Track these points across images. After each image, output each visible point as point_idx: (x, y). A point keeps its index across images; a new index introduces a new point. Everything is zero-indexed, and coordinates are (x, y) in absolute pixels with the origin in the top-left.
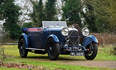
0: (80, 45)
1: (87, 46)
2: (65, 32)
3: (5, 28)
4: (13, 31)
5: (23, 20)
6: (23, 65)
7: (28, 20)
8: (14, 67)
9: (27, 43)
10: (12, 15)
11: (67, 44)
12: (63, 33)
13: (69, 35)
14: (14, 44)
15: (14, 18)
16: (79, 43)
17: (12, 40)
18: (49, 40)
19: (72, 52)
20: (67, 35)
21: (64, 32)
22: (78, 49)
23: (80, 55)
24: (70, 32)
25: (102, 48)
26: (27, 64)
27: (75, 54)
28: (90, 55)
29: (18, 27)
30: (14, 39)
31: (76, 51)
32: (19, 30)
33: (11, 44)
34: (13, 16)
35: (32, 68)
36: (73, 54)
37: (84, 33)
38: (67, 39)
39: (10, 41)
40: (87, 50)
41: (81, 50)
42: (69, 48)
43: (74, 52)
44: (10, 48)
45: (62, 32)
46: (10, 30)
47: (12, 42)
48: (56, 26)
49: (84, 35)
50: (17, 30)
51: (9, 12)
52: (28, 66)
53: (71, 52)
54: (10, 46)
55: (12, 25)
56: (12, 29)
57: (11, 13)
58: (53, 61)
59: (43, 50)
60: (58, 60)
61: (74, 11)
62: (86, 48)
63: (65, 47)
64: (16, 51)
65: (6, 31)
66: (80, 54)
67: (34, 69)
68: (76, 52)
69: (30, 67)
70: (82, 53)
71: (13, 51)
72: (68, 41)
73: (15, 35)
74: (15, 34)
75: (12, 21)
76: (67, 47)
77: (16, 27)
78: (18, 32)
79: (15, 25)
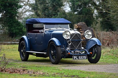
0: (83, 48)
1: (90, 49)
2: (67, 35)
3: (2, 24)
4: (12, 28)
5: (23, 12)
6: (24, 70)
7: (30, 12)
8: (16, 73)
9: (28, 46)
10: (10, 8)
11: (69, 47)
12: (65, 37)
13: (71, 38)
14: (13, 42)
15: (13, 13)
16: (81, 46)
17: (11, 38)
18: (50, 43)
19: (75, 55)
20: (69, 38)
21: (65, 35)
22: (80, 53)
23: (83, 59)
24: (72, 35)
25: (111, 49)
26: (28, 69)
27: (78, 58)
28: (93, 58)
29: (17, 23)
30: (12, 38)
31: (78, 54)
32: (19, 26)
33: (9, 42)
34: (11, 10)
35: (32, 73)
36: (75, 57)
37: (87, 35)
38: (69, 42)
39: (9, 40)
40: (90, 53)
41: (84, 53)
42: (71, 52)
43: (77, 55)
44: (9, 48)
45: (64, 35)
46: (8, 26)
47: (11, 40)
48: (58, 28)
49: (87, 38)
50: (16, 26)
51: (6, 5)
52: (29, 71)
53: (73, 55)
54: (9, 45)
55: (10, 21)
56: (10, 25)
57: (9, 7)
58: (55, 65)
59: (45, 53)
60: (60, 64)
61: (84, 3)
62: (89, 51)
63: (67, 51)
64: (16, 53)
65: (2, 27)
66: (83, 57)
67: (34, 74)
68: (78, 56)
69: (30, 73)
70: (85, 57)
71: (13, 53)
72: (70, 44)
73: (14, 32)
74: (14, 31)
75: (10, 15)
76: (69, 50)
77: (15, 22)
78: (18, 29)
79: (14, 21)
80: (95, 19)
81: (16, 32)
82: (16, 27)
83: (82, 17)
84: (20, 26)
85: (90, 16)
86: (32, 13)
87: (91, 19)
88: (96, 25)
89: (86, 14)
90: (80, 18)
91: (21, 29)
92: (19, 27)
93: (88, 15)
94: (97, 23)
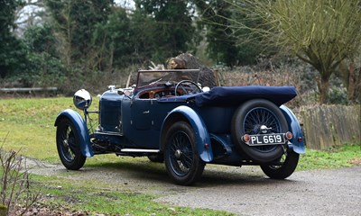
15: (3, 17)
29: (14, 42)
30: (3, 77)
32: (17, 50)
50: (12, 50)
73: (7, 64)
74: (7, 61)
77: (8, 40)
78: (15, 56)
79: (6, 36)
80: (197, 30)
81: (10, 63)
82: (12, 53)
83: (167, 25)
84: (20, 48)
85: (184, 22)
86: (40, 9)
87: (187, 31)
88: (198, 43)
89: (176, 19)
90: (161, 29)
91: (24, 55)
92: (18, 52)
93: (179, 22)
94: (201, 39)
